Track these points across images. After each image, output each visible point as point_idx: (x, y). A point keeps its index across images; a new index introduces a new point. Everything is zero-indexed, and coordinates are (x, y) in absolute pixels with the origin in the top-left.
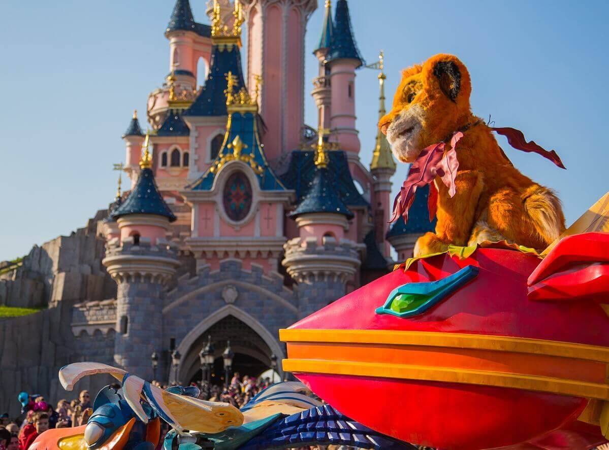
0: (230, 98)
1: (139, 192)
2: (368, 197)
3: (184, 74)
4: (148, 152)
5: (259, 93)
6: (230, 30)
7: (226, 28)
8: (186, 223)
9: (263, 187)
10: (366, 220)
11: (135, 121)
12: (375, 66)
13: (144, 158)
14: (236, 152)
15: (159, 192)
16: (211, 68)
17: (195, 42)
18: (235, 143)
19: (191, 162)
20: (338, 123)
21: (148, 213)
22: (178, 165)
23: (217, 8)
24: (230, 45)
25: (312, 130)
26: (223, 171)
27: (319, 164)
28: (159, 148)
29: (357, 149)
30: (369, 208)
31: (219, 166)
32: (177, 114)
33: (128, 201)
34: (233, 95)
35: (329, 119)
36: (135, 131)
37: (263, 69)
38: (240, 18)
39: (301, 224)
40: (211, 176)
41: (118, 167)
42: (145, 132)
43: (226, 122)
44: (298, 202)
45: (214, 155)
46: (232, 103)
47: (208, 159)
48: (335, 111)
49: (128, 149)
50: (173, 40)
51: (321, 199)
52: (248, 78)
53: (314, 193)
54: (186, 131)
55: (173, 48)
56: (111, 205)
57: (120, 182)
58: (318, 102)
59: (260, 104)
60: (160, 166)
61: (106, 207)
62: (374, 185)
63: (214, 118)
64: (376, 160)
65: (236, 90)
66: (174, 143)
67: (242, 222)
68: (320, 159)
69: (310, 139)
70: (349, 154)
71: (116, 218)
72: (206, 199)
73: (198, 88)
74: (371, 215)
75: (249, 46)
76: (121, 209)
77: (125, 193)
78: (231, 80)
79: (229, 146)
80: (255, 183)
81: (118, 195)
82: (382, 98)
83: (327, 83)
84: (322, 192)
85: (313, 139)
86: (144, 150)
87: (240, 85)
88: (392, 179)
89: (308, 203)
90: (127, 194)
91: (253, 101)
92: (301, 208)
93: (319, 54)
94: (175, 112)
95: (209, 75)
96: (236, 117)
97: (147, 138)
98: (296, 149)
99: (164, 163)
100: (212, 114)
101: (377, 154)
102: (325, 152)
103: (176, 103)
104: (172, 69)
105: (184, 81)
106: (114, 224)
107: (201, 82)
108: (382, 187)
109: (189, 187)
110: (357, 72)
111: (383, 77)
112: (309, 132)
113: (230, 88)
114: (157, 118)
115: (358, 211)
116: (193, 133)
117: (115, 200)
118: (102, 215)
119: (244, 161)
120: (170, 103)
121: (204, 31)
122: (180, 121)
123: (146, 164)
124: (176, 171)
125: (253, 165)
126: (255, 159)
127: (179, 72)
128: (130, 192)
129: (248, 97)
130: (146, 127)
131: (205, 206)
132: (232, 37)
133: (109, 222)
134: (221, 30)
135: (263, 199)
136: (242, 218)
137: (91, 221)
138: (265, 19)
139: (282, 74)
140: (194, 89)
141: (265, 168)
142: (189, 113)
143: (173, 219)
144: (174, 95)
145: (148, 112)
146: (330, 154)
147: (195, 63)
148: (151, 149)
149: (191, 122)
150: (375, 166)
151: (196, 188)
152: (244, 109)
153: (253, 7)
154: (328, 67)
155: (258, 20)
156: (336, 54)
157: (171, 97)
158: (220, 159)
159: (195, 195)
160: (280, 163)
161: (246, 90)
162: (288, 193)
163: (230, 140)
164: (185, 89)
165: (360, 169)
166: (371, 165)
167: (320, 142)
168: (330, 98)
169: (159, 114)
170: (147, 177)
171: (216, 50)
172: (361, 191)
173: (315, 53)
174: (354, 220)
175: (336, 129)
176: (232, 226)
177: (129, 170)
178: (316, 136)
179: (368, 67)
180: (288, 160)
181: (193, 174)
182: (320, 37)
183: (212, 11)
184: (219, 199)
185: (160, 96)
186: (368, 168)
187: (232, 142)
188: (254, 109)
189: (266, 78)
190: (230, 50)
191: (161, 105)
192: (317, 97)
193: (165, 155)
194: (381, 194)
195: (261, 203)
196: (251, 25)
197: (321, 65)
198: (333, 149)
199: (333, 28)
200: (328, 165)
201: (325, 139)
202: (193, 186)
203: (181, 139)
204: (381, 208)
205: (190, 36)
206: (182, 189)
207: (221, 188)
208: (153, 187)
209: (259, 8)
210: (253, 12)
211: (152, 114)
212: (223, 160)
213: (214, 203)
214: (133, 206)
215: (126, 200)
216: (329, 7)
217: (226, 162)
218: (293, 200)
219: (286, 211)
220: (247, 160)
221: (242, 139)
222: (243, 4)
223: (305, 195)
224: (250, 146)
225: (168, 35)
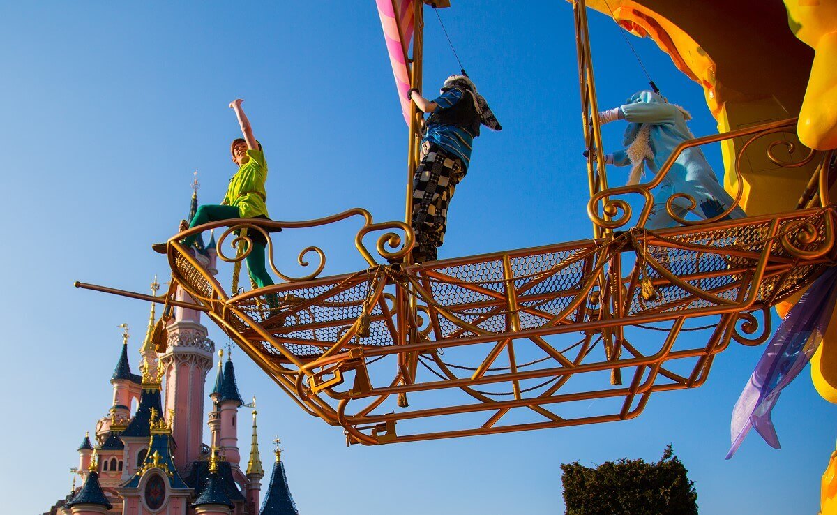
0: (152, 425)
1: (87, 488)
2: (244, 494)
3: (122, 408)
4: (94, 461)
5: (172, 421)
6: (155, 380)
7: (152, 378)
8: (119, 510)
9: (173, 486)
10: (243, 510)
11: (87, 439)
12: (250, 405)
13: (92, 465)
14: (155, 461)
15: (101, 488)
16: (141, 405)
17: (130, 386)
18: (155, 455)
19: (124, 468)
20: (225, 443)
21: (92, 503)
22: (115, 470)
23: (146, 365)
24: (154, 389)
25: (207, 447)
26: (146, 474)
27: (212, 471)
28: (103, 458)
29: (237, 460)
30: (245, 501)
31: (143, 471)
32: (116, 435)
33: (79, 495)
34: (154, 423)
35: (219, 440)
36: (87, 446)
37: (175, 406)
38: (161, 372)
39: (199, 512)
40: (137, 478)
41: (74, 470)
42: (93, 447)
43: (150, 441)
44: (197, 497)
45: (140, 463)
46: (154, 428)
47: (136, 466)
48: (223, 435)
49: (81, 458)
50: (116, 385)
51: (212, 494)
52: (165, 411)
53: (208, 491)
54: (121, 447)
55: (115, 390)
56: (67, 497)
57: (74, 481)
58: (212, 428)
59: (172, 429)
60: (102, 471)
61: (64, 499)
62: (249, 485)
63: (142, 438)
64: (250, 468)
65: (157, 419)
66: (114, 454)
67: (158, 510)
68: (213, 467)
69: (206, 453)
70: (232, 463)
71: (71, 506)
72: (134, 494)
73: (131, 417)
74: (246, 506)
75: (167, 390)
76: (74, 500)
77: (78, 488)
78: (153, 413)
79: (150, 457)
80: (167, 483)
81: (72, 490)
82: (255, 427)
83: (218, 416)
84: (213, 490)
85: (208, 453)
86: (92, 459)
87: (160, 416)
88: (261, 481)
89: (203, 497)
90: (79, 489)
91: (168, 427)
92: (198, 501)
93: (213, 397)
94: (114, 433)
95: (139, 409)
96: (156, 436)
97: (95, 450)
98: (196, 460)
99: (106, 468)
100: (140, 436)
101: (251, 464)
102: (215, 463)
103: (115, 427)
104: (114, 404)
105: (122, 413)
106: (69, 510)
107: (133, 413)
108: (254, 487)
109: (121, 485)
110: (238, 409)
111: (256, 413)
112: (205, 448)
113: (152, 418)
114: (102, 437)
115: (237, 503)
116: (126, 448)
117: (70, 493)
118: (61, 503)
119: (160, 468)
120: (111, 427)
121: (137, 379)
122: (118, 440)
123: (93, 468)
124: (113, 474)
125: (167, 471)
126: (168, 467)
127: (118, 407)
128: (81, 488)
129: (165, 424)
130: (94, 443)
131: (133, 498)
132: (156, 384)
133: (65, 509)
134: (149, 380)
135: (173, 494)
136: (158, 508)
137: (53, 508)
138: (178, 373)
139: (188, 409)
140: (129, 418)
141: (175, 472)
142: (124, 434)
143: (110, 507)
144: (115, 422)
145: (96, 433)
146: (218, 464)
147: (130, 401)
148: (97, 458)
149: (125, 440)
150: (249, 472)
151: (126, 486)
152: (162, 432)
153: (171, 365)
154: (219, 406)
155: (173, 373)
156: (224, 397)
157: (112, 423)
158: (144, 466)
159: (126, 491)
160: (185, 470)
161: (164, 419)
162: (190, 490)
163: (152, 453)
164: (122, 418)
165: (239, 473)
166: (247, 472)
167: (213, 456)
168: (220, 426)
169: (104, 434)
170: (93, 478)
171: (144, 393)
172: (240, 490)
173: (210, 396)
174: (235, 509)
175: (223, 447)
176: (151, 513)
177: (80, 473)
178: (210, 451)
179: (245, 406)
180: (191, 467)
181: (125, 476)
182: (214, 386)
183: (143, 366)
184: (142, 494)
185: (105, 422)
186: (245, 473)
187: (152, 455)
188: (169, 432)
189: (177, 411)
190: (153, 393)
191: (105, 428)
192: (211, 425)
193: (106, 462)
194: (254, 491)
195: (172, 497)
196: (168, 376)
197: (215, 404)
198: (221, 461)
199: (223, 380)
200: (218, 471)
201: (216, 453)
202: (125, 485)
203: (118, 452)
204: (253, 501)
205: (127, 383)
206: (117, 486)
207: (144, 486)
208: (97, 485)
209: (174, 365)
210: (170, 368)
211: (98, 434)
212: (146, 467)
213: (139, 496)
214: (82, 498)
215: (78, 493)
216: (221, 366)
217: (148, 468)
218: (193, 495)
219: (188, 503)
220: (162, 467)
221: (159, 452)
222: (164, 363)
223: (202, 492)
224: (165, 457)
225: (112, 382)
